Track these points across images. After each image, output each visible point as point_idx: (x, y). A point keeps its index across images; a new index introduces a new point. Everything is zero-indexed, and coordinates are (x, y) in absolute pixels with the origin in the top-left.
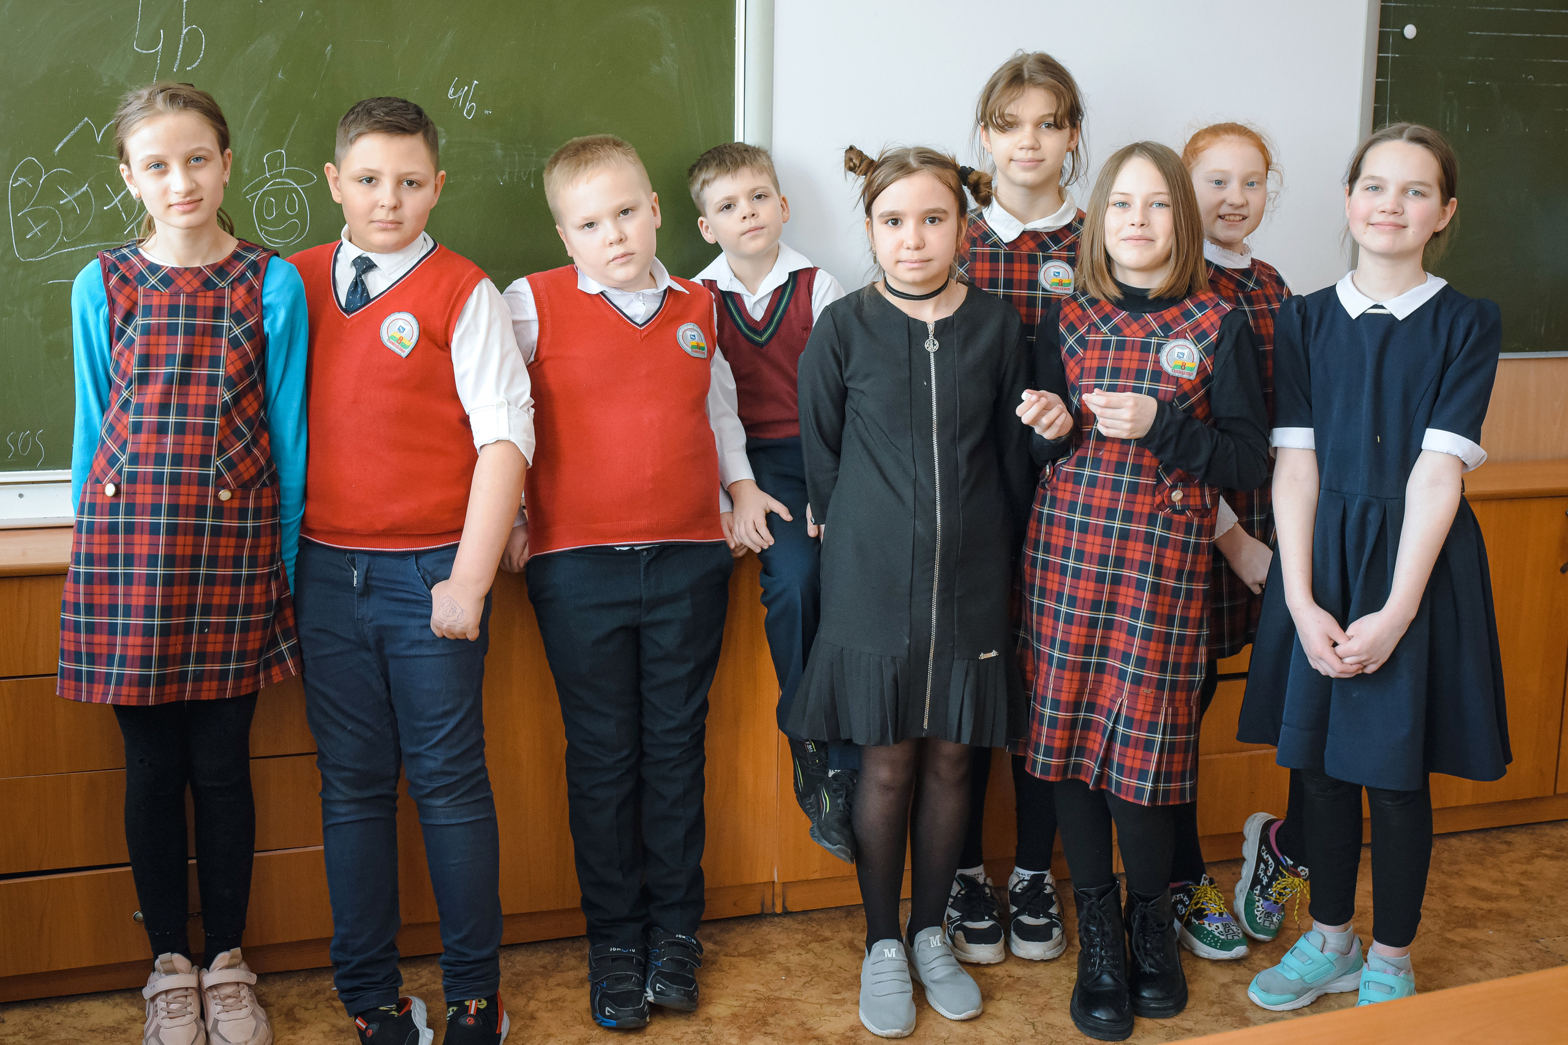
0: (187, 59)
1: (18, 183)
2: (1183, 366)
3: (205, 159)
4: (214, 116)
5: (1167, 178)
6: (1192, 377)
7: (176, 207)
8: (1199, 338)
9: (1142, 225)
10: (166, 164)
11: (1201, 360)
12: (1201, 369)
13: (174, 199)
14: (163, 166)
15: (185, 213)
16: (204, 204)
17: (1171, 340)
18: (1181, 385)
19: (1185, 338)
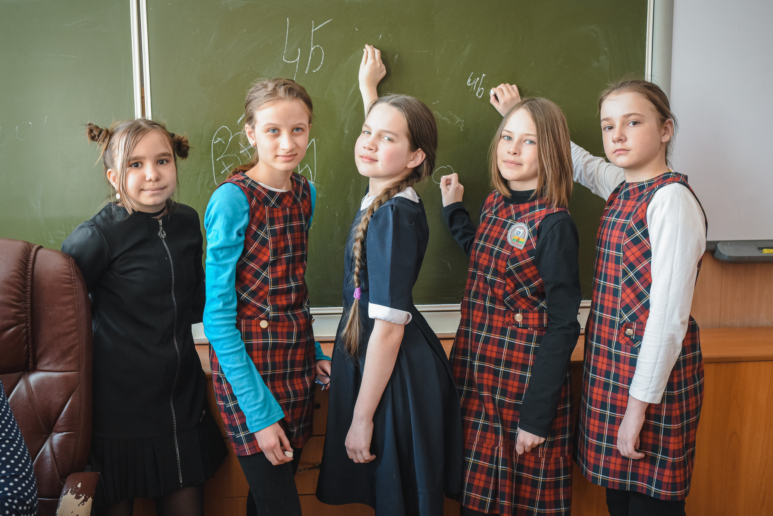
0: (313, 66)
1: (217, 141)
2: (518, 240)
3: (302, 129)
4: (308, 103)
5: (537, 127)
6: (522, 248)
7: (281, 158)
8: (531, 224)
9: (515, 154)
10: (279, 130)
11: (529, 238)
12: (528, 244)
13: (281, 153)
14: (277, 131)
15: (286, 162)
16: (297, 157)
17: (517, 223)
18: (514, 252)
19: (525, 223)
